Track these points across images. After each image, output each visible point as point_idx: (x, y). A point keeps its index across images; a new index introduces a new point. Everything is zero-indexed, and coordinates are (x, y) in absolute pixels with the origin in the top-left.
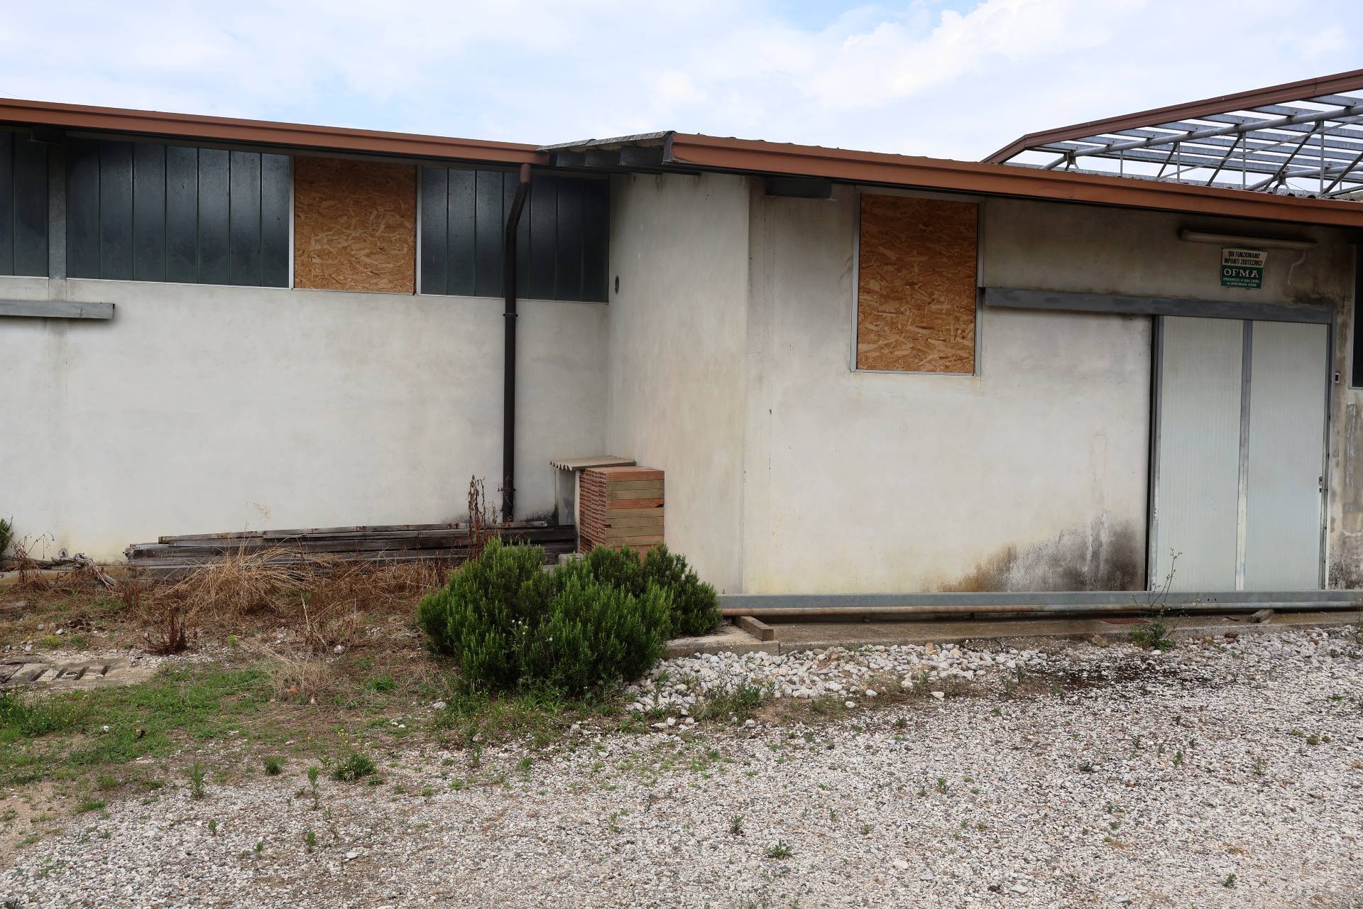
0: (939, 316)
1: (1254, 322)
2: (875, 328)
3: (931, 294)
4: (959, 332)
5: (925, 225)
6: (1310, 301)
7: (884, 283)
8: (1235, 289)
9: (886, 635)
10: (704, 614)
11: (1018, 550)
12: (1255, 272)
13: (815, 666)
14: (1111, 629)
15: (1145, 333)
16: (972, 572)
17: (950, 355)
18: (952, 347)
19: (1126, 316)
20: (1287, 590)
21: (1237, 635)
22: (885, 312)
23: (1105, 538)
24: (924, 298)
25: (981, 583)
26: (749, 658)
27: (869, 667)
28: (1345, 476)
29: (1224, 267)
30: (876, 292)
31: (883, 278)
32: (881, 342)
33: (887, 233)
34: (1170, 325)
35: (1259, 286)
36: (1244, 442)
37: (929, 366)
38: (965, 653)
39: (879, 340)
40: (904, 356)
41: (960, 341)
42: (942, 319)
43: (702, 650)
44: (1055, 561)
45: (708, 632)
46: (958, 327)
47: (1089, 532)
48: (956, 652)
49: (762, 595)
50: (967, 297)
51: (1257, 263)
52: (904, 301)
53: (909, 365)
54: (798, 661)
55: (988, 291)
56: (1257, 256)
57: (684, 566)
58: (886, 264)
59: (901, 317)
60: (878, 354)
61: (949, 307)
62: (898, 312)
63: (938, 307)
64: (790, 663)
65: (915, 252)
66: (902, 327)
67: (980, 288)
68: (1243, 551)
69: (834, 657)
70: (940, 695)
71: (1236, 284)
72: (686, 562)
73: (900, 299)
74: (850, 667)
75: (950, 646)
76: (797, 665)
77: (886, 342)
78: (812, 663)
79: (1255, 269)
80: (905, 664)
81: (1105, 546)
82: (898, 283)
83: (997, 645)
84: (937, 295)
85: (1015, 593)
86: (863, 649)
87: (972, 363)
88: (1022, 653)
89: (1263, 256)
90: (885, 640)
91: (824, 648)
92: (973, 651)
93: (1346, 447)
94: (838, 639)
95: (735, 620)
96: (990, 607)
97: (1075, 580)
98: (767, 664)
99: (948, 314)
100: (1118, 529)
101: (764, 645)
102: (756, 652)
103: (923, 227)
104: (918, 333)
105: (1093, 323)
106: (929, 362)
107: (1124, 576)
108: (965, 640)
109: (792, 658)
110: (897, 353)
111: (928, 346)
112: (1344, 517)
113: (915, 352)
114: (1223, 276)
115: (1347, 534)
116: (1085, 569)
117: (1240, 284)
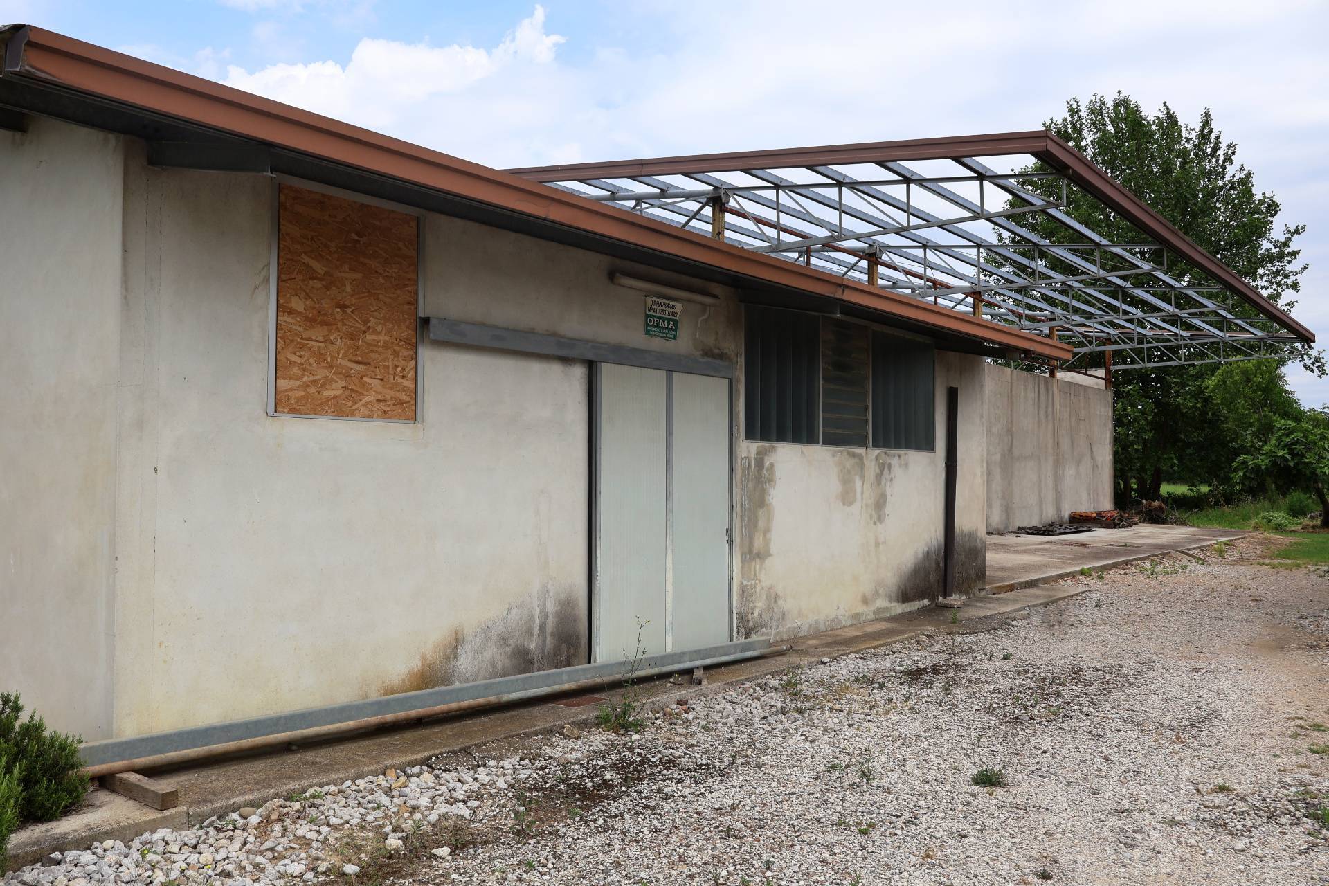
0: (375, 349)
1: (675, 373)
2: (298, 360)
3: (366, 322)
4: (399, 369)
5: (358, 234)
6: (714, 356)
7: (309, 302)
8: (657, 339)
9: (330, 768)
10: (59, 783)
11: (465, 632)
12: (672, 323)
13: (251, 839)
14: (576, 714)
15: (582, 380)
16: (417, 664)
17: (389, 398)
18: (391, 389)
19: (566, 360)
20: (712, 646)
21: (687, 701)
22: (312, 340)
23: (551, 608)
24: (358, 325)
25: (428, 678)
26: (143, 844)
27: (328, 825)
28: (742, 527)
29: (647, 316)
30: (299, 313)
31: (308, 296)
32: (305, 379)
33: (312, 239)
34: (607, 372)
35: (675, 338)
36: (669, 496)
37: (364, 411)
38: (437, 777)
39: (303, 376)
40: (335, 397)
41: (400, 380)
42: (379, 353)
43: (62, 845)
44: (504, 639)
45: (66, 811)
46: (396, 363)
47: (536, 603)
48: (427, 778)
49: (145, 736)
50: (407, 327)
51: (673, 314)
52: (334, 327)
53: (341, 409)
54: (222, 835)
55: (433, 322)
56: (673, 307)
57: (17, 709)
58: (313, 279)
59: (331, 347)
60: (303, 393)
61: (387, 338)
62: (327, 341)
63: (374, 337)
64: (211, 841)
65: (346, 267)
66: (332, 360)
67: (420, 318)
68: (671, 609)
69: (274, 817)
70: (444, 852)
71: (658, 334)
72: (21, 703)
73: (328, 324)
74: (303, 829)
75: (417, 769)
76: (224, 842)
77: (312, 378)
78: (246, 834)
79: (672, 320)
80: (374, 809)
81: (551, 617)
82: (326, 304)
83: (469, 756)
84: (372, 322)
85: (465, 685)
86: (308, 795)
87: (413, 408)
88: (502, 763)
89: (679, 307)
90: (334, 776)
91: (256, 804)
92: (445, 771)
93: (742, 499)
94: (270, 786)
95: (106, 782)
96: (445, 707)
97: (524, 661)
98: (175, 849)
99: (386, 347)
100: (563, 596)
101: (165, 818)
102: (153, 832)
103: (356, 238)
104: (351, 369)
105: (536, 367)
106: (365, 405)
107: (568, 648)
108: (429, 758)
109: (212, 831)
110: (326, 393)
111: (363, 385)
112: (742, 567)
113: (347, 393)
114: (647, 325)
115: (745, 583)
116: (533, 646)
117: (661, 334)
